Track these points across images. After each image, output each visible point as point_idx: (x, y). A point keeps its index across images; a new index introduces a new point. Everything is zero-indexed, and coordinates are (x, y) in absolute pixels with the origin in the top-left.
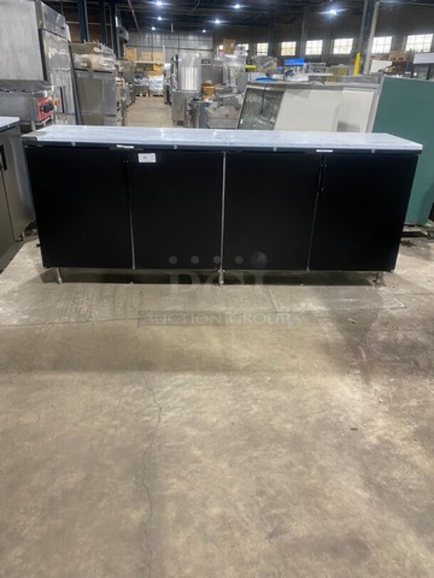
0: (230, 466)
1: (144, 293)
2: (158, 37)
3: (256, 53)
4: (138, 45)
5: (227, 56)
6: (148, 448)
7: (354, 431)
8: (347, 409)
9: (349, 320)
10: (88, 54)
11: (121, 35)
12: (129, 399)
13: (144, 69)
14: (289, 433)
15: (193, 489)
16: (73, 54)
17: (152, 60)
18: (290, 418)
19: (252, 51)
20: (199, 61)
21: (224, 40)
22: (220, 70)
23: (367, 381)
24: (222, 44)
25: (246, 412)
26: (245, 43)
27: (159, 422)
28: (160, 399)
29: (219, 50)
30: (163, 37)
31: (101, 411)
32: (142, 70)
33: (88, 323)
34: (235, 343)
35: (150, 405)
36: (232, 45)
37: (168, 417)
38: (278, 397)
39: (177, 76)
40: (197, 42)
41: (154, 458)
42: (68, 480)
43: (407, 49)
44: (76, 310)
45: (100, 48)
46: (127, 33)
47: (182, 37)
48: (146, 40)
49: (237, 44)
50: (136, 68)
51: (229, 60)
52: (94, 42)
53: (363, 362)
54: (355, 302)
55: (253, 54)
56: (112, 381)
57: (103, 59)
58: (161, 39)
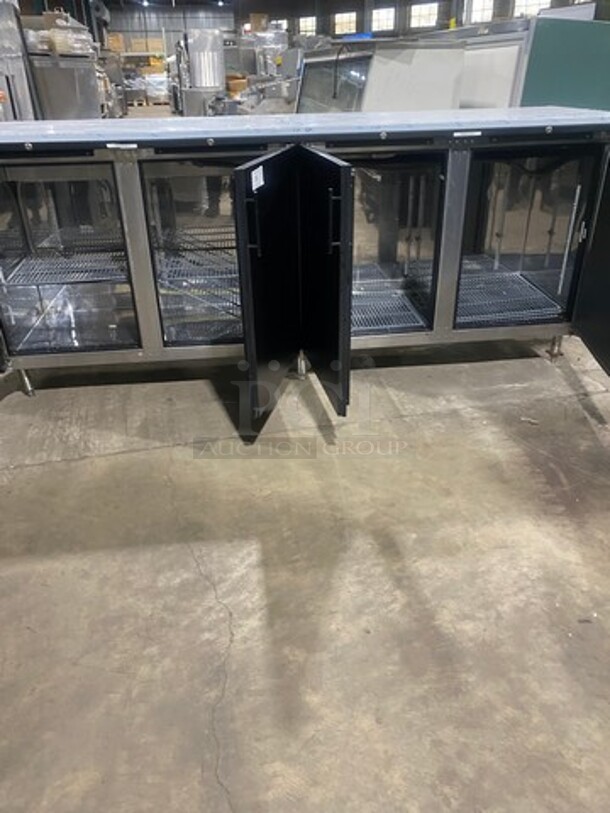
0: (378, 721)
1: (175, 400)
2: (153, 16)
3: (299, 32)
4: (125, 29)
5: (259, 34)
6: (219, 698)
7: (587, 624)
8: (561, 582)
9: (523, 419)
10: (48, 29)
11: (98, 14)
12: (171, 599)
13: (138, 66)
14: (471, 640)
15: (315, 783)
16: (25, 30)
17: (147, 50)
18: (467, 609)
19: (293, 29)
20: (220, 43)
21: (251, 15)
22: (252, 55)
23: (581, 526)
24: (248, 22)
25: (386, 605)
26: (282, 19)
27: (231, 641)
28: (228, 594)
29: (245, 32)
30: (161, 15)
31: (121, 628)
32: (133, 66)
33: (83, 462)
34: (343, 477)
35: (211, 608)
36: (264, 22)
37: (246, 629)
38: (437, 570)
39: (189, 66)
40: (211, 20)
41: (232, 720)
42: (68, 789)
43: (517, 14)
44: (61, 440)
45: (66, 20)
46: (107, 12)
47: (188, 15)
48: (136, 20)
49: (270, 21)
50: (125, 64)
51: (262, 41)
52: (57, 12)
53: (564, 492)
54: (525, 388)
55: (294, 34)
56: (137, 567)
57: (71, 37)
58: (158, 18)
